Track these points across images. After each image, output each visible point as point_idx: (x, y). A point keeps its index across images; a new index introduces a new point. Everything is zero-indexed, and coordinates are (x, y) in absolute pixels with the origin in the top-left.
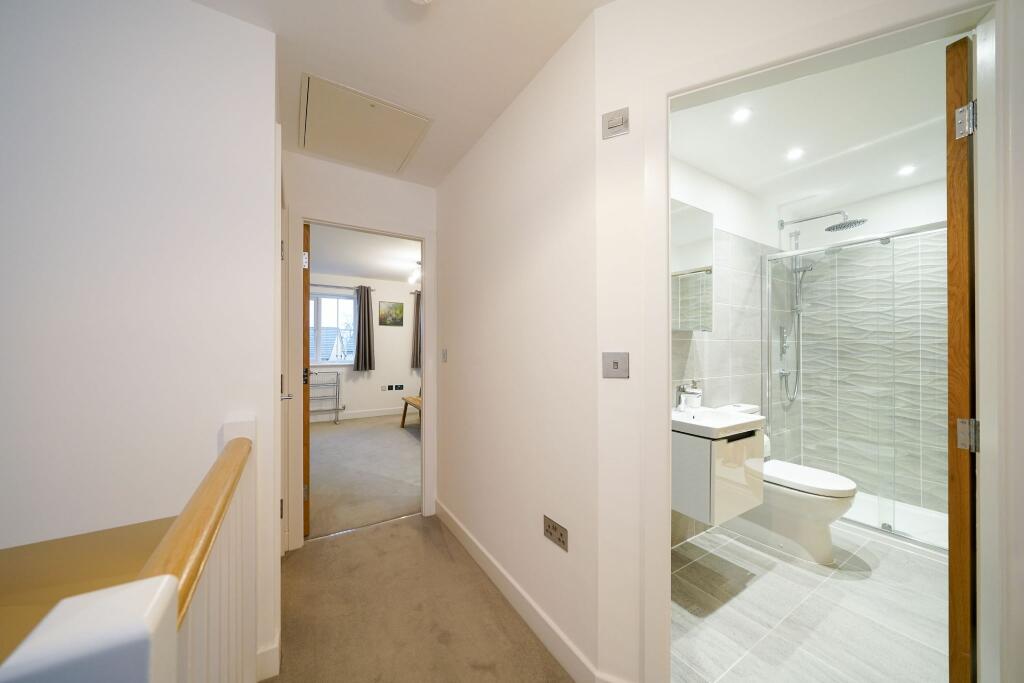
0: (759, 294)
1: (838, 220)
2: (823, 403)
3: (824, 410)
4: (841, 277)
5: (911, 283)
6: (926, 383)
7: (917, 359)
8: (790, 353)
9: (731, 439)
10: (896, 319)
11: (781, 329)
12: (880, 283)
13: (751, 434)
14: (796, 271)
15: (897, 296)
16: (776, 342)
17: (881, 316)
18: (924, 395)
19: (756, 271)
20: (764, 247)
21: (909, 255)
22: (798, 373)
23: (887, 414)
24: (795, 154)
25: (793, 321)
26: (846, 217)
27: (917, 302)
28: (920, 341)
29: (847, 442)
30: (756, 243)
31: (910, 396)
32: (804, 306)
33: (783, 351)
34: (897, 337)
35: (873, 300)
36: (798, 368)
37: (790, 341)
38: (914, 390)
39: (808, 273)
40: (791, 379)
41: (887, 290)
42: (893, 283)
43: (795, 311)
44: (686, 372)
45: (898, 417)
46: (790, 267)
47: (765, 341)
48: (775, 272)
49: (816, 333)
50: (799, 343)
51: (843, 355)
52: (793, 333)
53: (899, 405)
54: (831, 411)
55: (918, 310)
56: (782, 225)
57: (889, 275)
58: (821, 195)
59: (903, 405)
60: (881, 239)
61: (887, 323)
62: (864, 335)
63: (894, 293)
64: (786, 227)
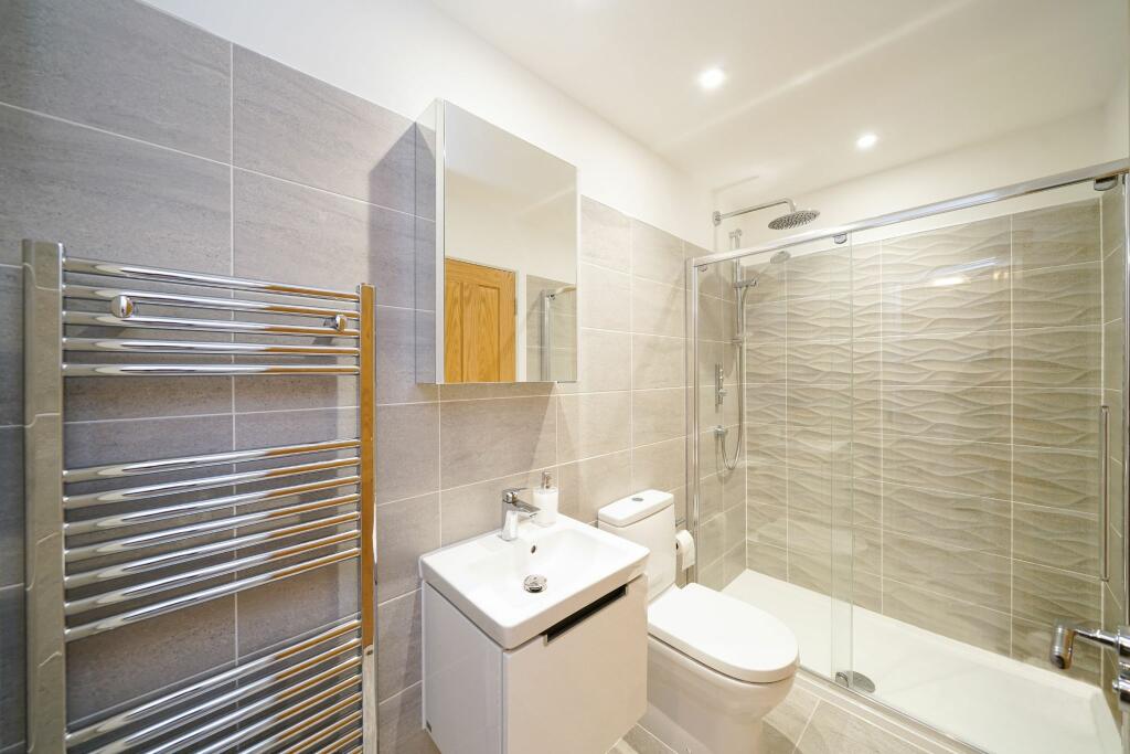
0: (683, 317)
1: (784, 211)
2: (770, 469)
3: (772, 477)
4: (792, 297)
5: (869, 307)
6: (888, 445)
7: (876, 411)
8: (730, 402)
9: (553, 632)
10: (855, 356)
11: (717, 368)
12: (835, 306)
13: (619, 592)
14: (736, 286)
15: (856, 325)
16: (708, 387)
17: (837, 351)
18: (887, 461)
19: (677, 282)
20: (689, 246)
21: (868, 267)
22: (740, 427)
23: (845, 486)
24: (712, 79)
25: (734, 357)
26: (793, 208)
27: (877, 334)
28: (882, 388)
29: (799, 523)
30: (678, 240)
31: (870, 462)
32: (746, 334)
33: (719, 401)
34: (856, 380)
35: (826, 330)
36: (741, 420)
37: (729, 385)
38: (873, 454)
39: (751, 291)
40: (730, 440)
41: (843, 315)
42: (852, 306)
43: (736, 343)
44: (536, 456)
45: (857, 491)
46: (729, 280)
47: (691, 387)
48: (706, 286)
49: (763, 372)
50: (741, 386)
51: (794, 404)
52: (733, 373)
53: (858, 475)
54: (779, 479)
55: (877, 343)
56: (718, 219)
57: (845, 294)
58: (765, 176)
59: (862, 474)
60: (835, 236)
61: (843, 361)
62: (817, 377)
63: (852, 319)
64: (723, 221)
